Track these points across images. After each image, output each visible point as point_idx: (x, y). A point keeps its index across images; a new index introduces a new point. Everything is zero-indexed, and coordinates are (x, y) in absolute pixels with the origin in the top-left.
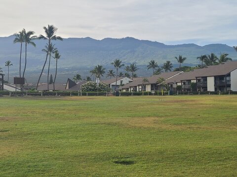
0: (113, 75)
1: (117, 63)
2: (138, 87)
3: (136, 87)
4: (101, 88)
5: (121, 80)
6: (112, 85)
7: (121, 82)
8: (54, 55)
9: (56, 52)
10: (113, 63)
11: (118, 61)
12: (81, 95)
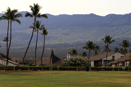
0: (109, 51)
1: (108, 39)
2: (125, 62)
3: (124, 62)
4: (82, 63)
5: (113, 55)
6: (104, 61)
7: (113, 57)
8: (41, 32)
9: (44, 28)
10: (103, 39)
11: (109, 37)
12: (52, 69)
